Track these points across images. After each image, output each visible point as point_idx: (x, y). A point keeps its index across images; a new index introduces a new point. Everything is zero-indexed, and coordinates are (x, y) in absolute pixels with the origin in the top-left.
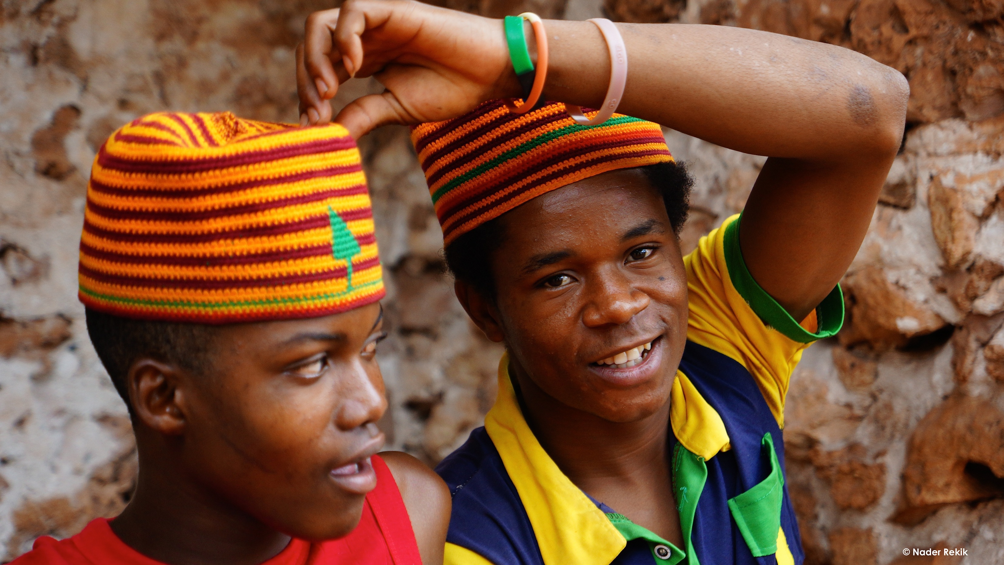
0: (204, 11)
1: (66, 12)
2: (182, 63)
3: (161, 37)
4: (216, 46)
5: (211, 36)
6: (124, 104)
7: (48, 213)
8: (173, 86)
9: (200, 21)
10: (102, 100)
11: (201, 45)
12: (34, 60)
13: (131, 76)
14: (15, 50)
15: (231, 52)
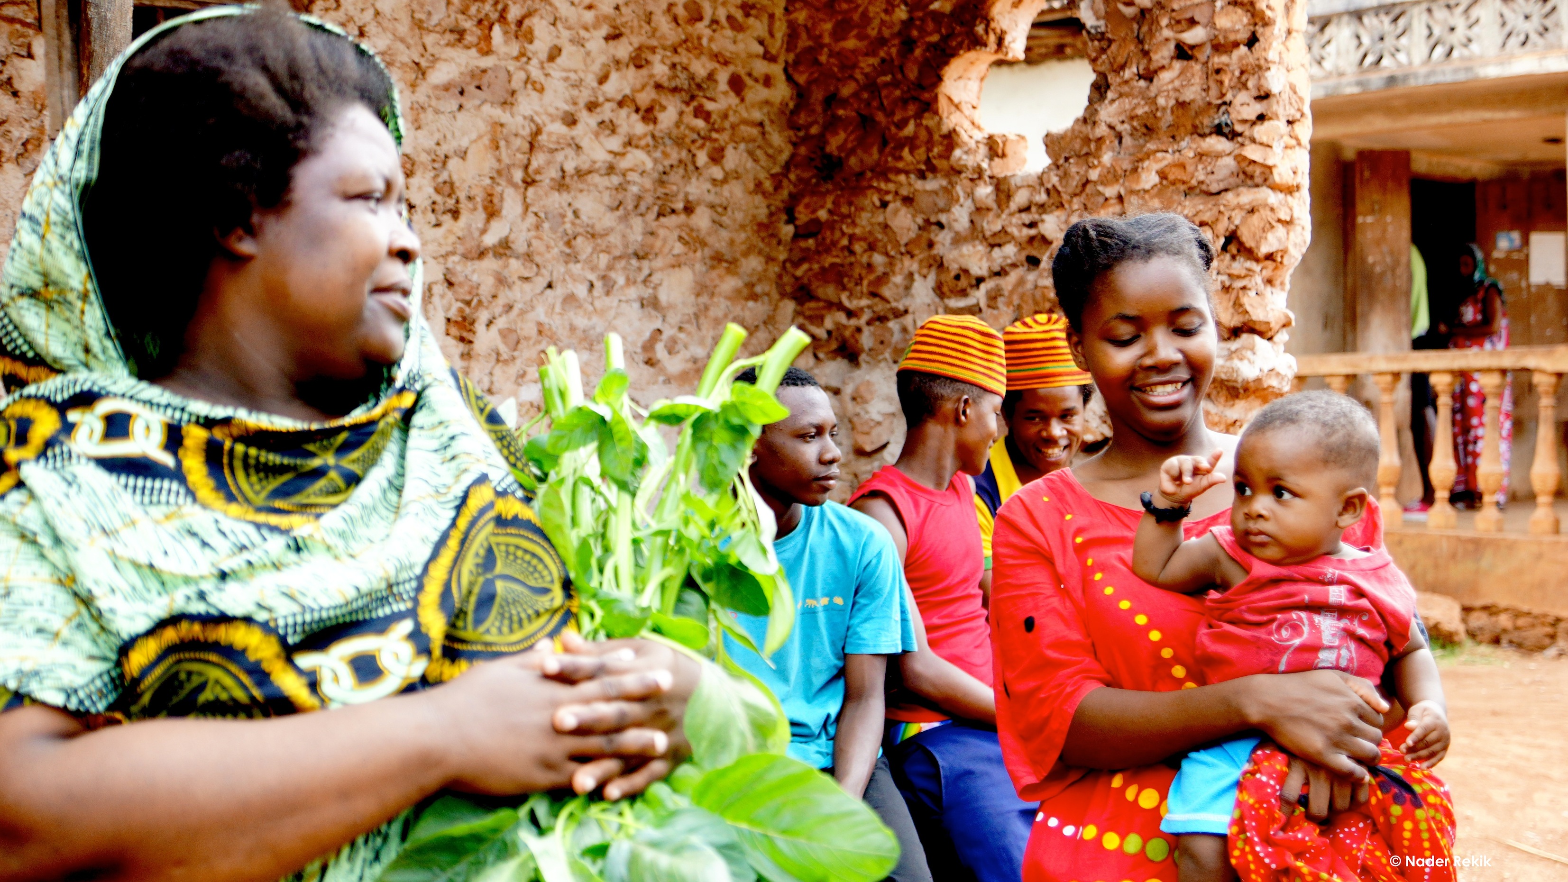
0: (717, 282)
1: (657, 282)
2: (707, 308)
3: (698, 295)
4: (722, 300)
5: (720, 294)
6: (681, 329)
7: (648, 383)
8: (702, 320)
9: (715, 286)
10: (672, 327)
11: (715, 300)
12: (642, 306)
13: (684, 315)
14: (634, 301)
15: (729, 303)
